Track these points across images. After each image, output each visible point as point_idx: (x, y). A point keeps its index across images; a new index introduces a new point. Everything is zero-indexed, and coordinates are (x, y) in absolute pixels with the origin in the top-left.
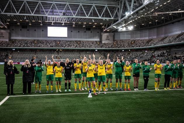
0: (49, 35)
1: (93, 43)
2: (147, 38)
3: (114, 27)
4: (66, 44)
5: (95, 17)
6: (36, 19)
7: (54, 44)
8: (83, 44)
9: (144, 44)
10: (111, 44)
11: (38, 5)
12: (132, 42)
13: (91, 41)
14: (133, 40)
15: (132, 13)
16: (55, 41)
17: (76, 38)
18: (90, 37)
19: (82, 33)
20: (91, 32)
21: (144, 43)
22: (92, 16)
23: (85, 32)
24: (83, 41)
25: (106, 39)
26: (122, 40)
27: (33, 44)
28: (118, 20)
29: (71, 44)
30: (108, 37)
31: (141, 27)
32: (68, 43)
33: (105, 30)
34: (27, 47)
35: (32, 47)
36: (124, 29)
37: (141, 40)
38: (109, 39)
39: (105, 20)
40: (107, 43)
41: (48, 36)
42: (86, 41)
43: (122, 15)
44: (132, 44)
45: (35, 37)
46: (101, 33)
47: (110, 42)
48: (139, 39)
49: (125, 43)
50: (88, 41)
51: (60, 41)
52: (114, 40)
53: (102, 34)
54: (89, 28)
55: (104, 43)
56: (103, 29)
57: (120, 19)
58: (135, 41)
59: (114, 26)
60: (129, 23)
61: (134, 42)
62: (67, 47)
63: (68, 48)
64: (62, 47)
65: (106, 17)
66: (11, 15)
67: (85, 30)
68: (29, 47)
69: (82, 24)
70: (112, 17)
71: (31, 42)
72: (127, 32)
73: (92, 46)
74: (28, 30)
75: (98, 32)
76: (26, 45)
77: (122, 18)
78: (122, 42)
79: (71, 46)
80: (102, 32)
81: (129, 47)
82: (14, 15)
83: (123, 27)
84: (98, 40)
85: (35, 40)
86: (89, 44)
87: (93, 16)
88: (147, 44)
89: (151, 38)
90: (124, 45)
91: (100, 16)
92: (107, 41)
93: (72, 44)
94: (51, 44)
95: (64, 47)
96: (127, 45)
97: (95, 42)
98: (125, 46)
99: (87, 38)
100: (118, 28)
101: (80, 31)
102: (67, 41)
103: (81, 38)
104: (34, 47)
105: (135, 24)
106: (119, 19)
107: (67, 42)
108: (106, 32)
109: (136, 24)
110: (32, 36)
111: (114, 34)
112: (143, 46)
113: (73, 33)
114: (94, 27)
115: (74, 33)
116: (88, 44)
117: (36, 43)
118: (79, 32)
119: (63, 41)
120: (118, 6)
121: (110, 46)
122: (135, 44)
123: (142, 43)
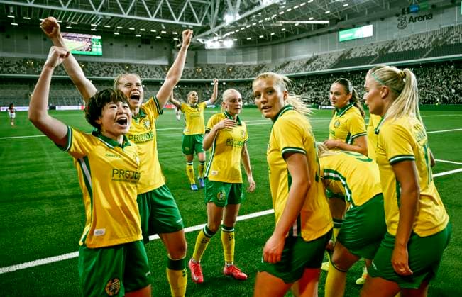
1: (156, 69)
2: (255, 63)
3: (198, 40)
4: (101, 69)
5: (167, 19)
9: (252, 73)
10: (191, 71)
12: (229, 68)
13: (152, 66)
14: (231, 66)
15: (239, 18)
17: (120, 57)
18: (149, 58)
19: (132, 49)
20: (152, 48)
21: (250, 71)
22: (160, 18)
23: (140, 47)
24: (135, 65)
26: (211, 65)
27: (22, 67)
29: (111, 70)
31: (245, 42)
32: (105, 67)
34: (10, 73)
35: (21, 73)
36: (217, 46)
37: (245, 66)
42: (142, 65)
43: (217, 20)
44: (229, 71)
45: (28, 53)
46: (171, 50)
47: (189, 68)
48: (241, 63)
49: (216, 70)
50: (146, 65)
51: (86, 63)
52: (196, 65)
53: (173, 51)
54: (147, 40)
56: (176, 43)
58: (234, 67)
59: (199, 38)
60: (228, 34)
61: (233, 69)
62: (104, 76)
63: (106, 77)
65: (186, 21)
67: (139, 44)
68: (14, 73)
70: (198, 21)
71: (17, 63)
73: (156, 75)
74: (8, 37)
75: (165, 49)
76: (5, 70)
77: (216, 26)
78: (211, 69)
79: (112, 73)
80: (174, 49)
81: (225, 78)
83: (214, 41)
84: (166, 63)
85: (26, 60)
86: (149, 71)
87: (163, 18)
88: (256, 73)
89: (261, 62)
90: (215, 74)
91: (177, 18)
93: (113, 69)
95: (98, 75)
96: (221, 73)
97: (160, 68)
99: (143, 59)
100: (205, 42)
101: (130, 45)
102: (103, 64)
103: (132, 58)
104: (28, 74)
105: (234, 38)
106: (212, 27)
107: (102, 66)
110: (19, 51)
111: (196, 53)
112: (250, 77)
113: (113, 47)
115: (117, 47)
116: (146, 71)
117: (30, 66)
118: (126, 46)
119: (93, 63)
120: (210, 3)
121: (190, 76)
122: (235, 73)
123: (248, 72)
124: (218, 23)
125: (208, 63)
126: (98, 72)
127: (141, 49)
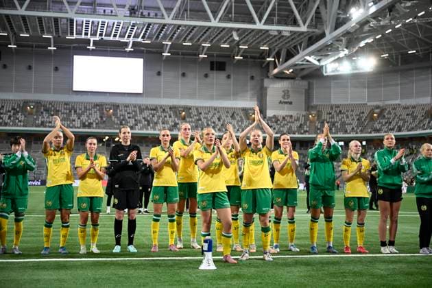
0: (77, 86)
1: (232, 116)
2: (427, 100)
3: (307, 58)
4: (139, 117)
5: (243, 22)
6: (34, 29)
7: (95, 117)
8: (200, 120)
9: (417, 122)
10: (298, 119)
12: (372, 112)
13: (227, 110)
14: (378, 107)
15: (373, 9)
16: (100, 106)
17: (173, 96)
18: (225, 96)
19: (194, 80)
20: (229, 77)
21: (415, 118)
22: (230, 20)
23: (206, 76)
24: (197, 109)
25: (280, 102)
26: (338, 106)
27: (20, 116)
28: (323, 35)
29: (155, 119)
30: (286, 94)
31: (407, 59)
32: (146, 113)
33: (276, 71)
35: (15, 125)
36: (345, 68)
37: (405, 108)
38: (291, 103)
39: (276, 33)
40: (284, 118)
41: (74, 89)
42: (209, 110)
43: (338, 19)
44: (372, 119)
45: (30, 92)
46: (262, 80)
47: (294, 113)
48: (397, 102)
49: (347, 117)
50: (215, 109)
51: (116, 107)
52: (309, 107)
53: (266, 82)
54: (218, 63)
55: (275, 116)
56: (271, 66)
57: (330, 33)
58: (383, 110)
59: (309, 54)
60: (362, 44)
61: (381, 115)
62: (141, 129)
63: (144, 131)
65: (279, 23)
67: (207, 70)
68: (6, 124)
69: (196, 49)
70: (300, 22)
71: (13, 109)
72: (357, 77)
74: (5, 67)
75: (252, 78)
77: (336, 28)
78: (338, 115)
79: (156, 123)
80: (268, 77)
81: (362, 131)
83: (339, 60)
84: (253, 104)
85: (26, 103)
86: (219, 119)
87: (236, 21)
88: (426, 122)
90: (343, 124)
91: (260, 21)
92: (283, 109)
93: (159, 117)
94: (84, 118)
96: (355, 122)
97: (242, 114)
98: (349, 128)
99: (211, 98)
100: (323, 63)
101: (190, 75)
102: (142, 109)
103: (192, 96)
104: (24, 126)
105: (384, 52)
106: (327, 32)
107: (142, 110)
108: (281, 77)
109: (388, 51)
110: (19, 89)
111: (309, 84)
112: (412, 129)
113: (162, 78)
114: (239, 60)
115: (169, 77)
116: (215, 119)
117: (31, 114)
118: (183, 75)
119: (127, 106)
121: (294, 128)
122: (384, 121)
123: (409, 119)
124: (338, 24)
125: (333, 102)
126: (132, 122)
127: (208, 80)
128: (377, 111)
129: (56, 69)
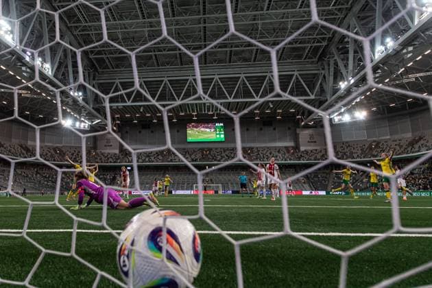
0: (190, 139)
1: (279, 151)
2: (409, 135)
4: (223, 155)
7: (199, 155)
8: (259, 154)
9: (402, 149)
10: (321, 152)
11: (162, 86)
12: (371, 145)
13: (275, 148)
14: (374, 141)
15: (352, 81)
16: (202, 150)
18: (274, 140)
19: (254, 132)
20: (274, 129)
21: (401, 147)
23: (261, 129)
24: (257, 148)
25: (309, 142)
26: (347, 142)
27: (160, 157)
30: (311, 136)
31: (391, 110)
32: (227, 152)
33: (303, 123)
34: (150, 162)
35: (157, 162)
37: (394, 141)
38: (315, 142)
40: (311, 151)
41: (188, 141)
42: (264, 149)
44: (371, 149)
46: (296, 130)
47: (318, 148)
48: (388, 137)
49: (354, 148)
50: (268, 148)
51: (210, 150)
53: (298, 131)
54: (269, 121)
55: (305, 151)
56: (300, 121)
57: (330, 98)
58: (378, 143)
60: (354, 103)
61: (377, 146)
62: (226, 162)
64: (215, 160)
66: (117, 106)
67: (261, 126)
68: (153, 162)
70: (310, 94)
71: (157, 153)
72: (355, 124)
73: (278, 158)
74: (152, 132)
75: (289, 129)
76: (147, 159)
77: (334, 95)
78: (347, 147)
80: (299, 127)
81: (364, 157)
82: (124, 106)
83: (341, 114)
84: (292, 144)
86: (270, 154)
88: (409, 149)
89: (418, 134)
90: (351, 153)
92: (310, 146)
93: (235, 154)
94: (193, 157)
95: (219, 160)
96: (360, 152)
97: (284, 150)
98: (355, 155)
99: (265, 142)
100: (332, 117)
101: (251, 129)
102: (225, 150)
103: (254, 141)
104: (162, 162)
105: (373, 107)
108: (307, 127)
109: (376, 106)
110: (160, 143)
112: (399, 154)
116: (268, 154)
117: (165, 155)
118: (247, 130)
119: (216, 149)
120: (323, 72)
122: (379, 150)
123: (398, 148)
125: (344, 140)
126: (219, 158)
127: (262, 131)
128: (374, 144)
129: (178, 131)
